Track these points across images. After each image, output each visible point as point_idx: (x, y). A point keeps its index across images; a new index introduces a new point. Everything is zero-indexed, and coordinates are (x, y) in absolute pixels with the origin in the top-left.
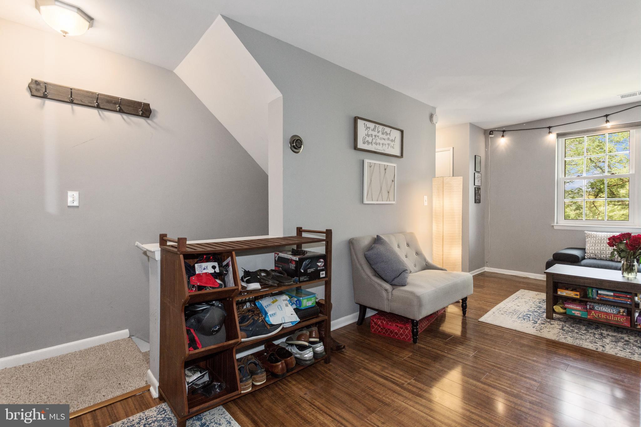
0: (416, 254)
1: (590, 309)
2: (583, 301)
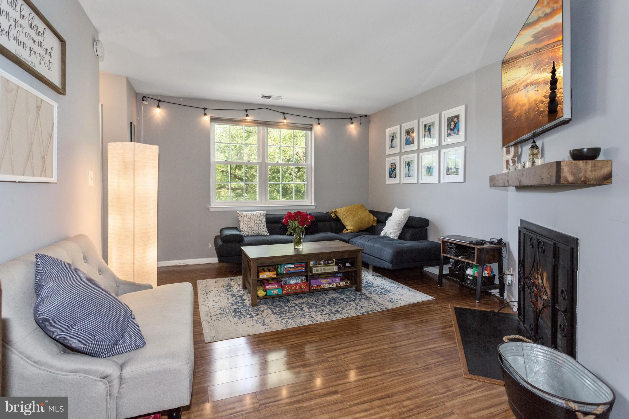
0: (99, 273)
1: (284, 284)
2: (277, 280)
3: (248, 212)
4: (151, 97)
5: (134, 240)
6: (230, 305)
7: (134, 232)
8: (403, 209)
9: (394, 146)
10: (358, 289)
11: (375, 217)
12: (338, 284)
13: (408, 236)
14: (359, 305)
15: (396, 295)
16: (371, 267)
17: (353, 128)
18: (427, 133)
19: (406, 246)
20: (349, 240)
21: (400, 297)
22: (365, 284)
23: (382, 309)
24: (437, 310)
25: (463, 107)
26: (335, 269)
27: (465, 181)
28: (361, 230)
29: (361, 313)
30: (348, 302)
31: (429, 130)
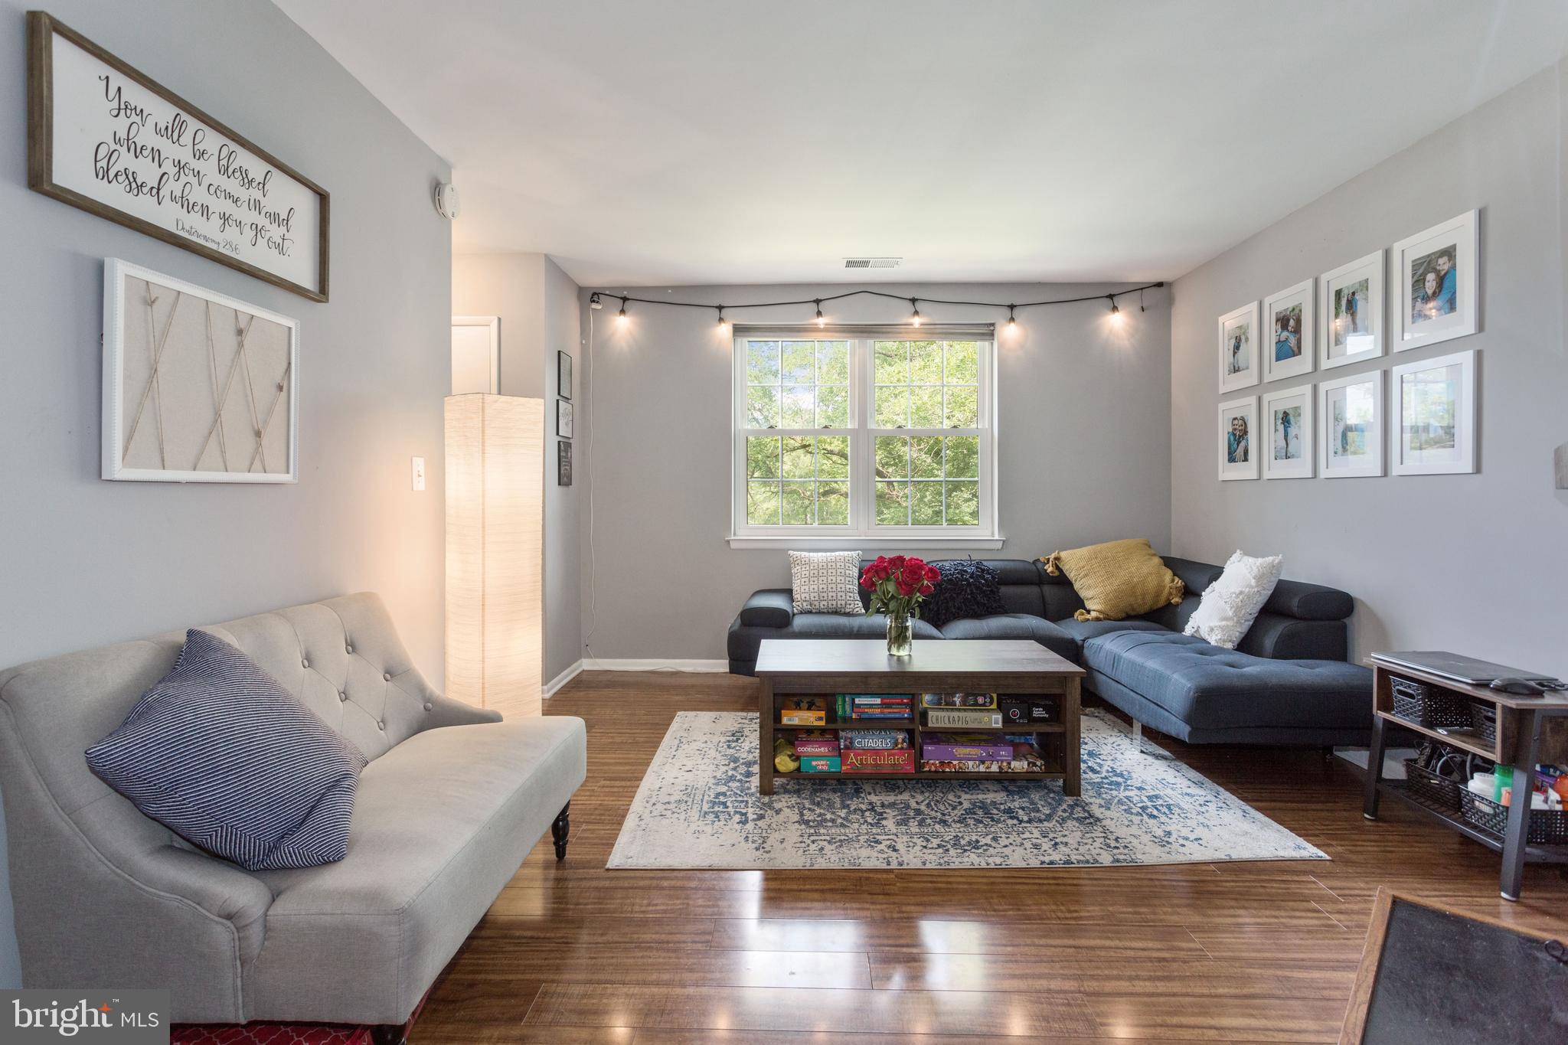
0: (388, 676)
1: (847, 748)
2: (830, 733)
3: (815, 554)
4: (607, 292)
5: (483, 609)
6: (713, 781)
7: (483, 591)
8: (1255, 555)
9: (1241, 366)
10: (1072, 788)
11: (1177, 579)
12: (1005, 764)
13: (1269, 641)
14: (1051, 835)
15: (1192, 823)
16: (1137, 727)
17: (1117, 323)
18: (1344, 317)
19: (1243, 675)
20: (1084, 641)
21: (1200, 832)
22: (1103, 776)
23: (1118, 861)
24: (1320, 899)
25: (1470, 218)
26: (995, 721)
27: (1478, 469)
28: (1133, 613)
29: (1043, 863)
30: (1021, 822)
31: (1351, 306)
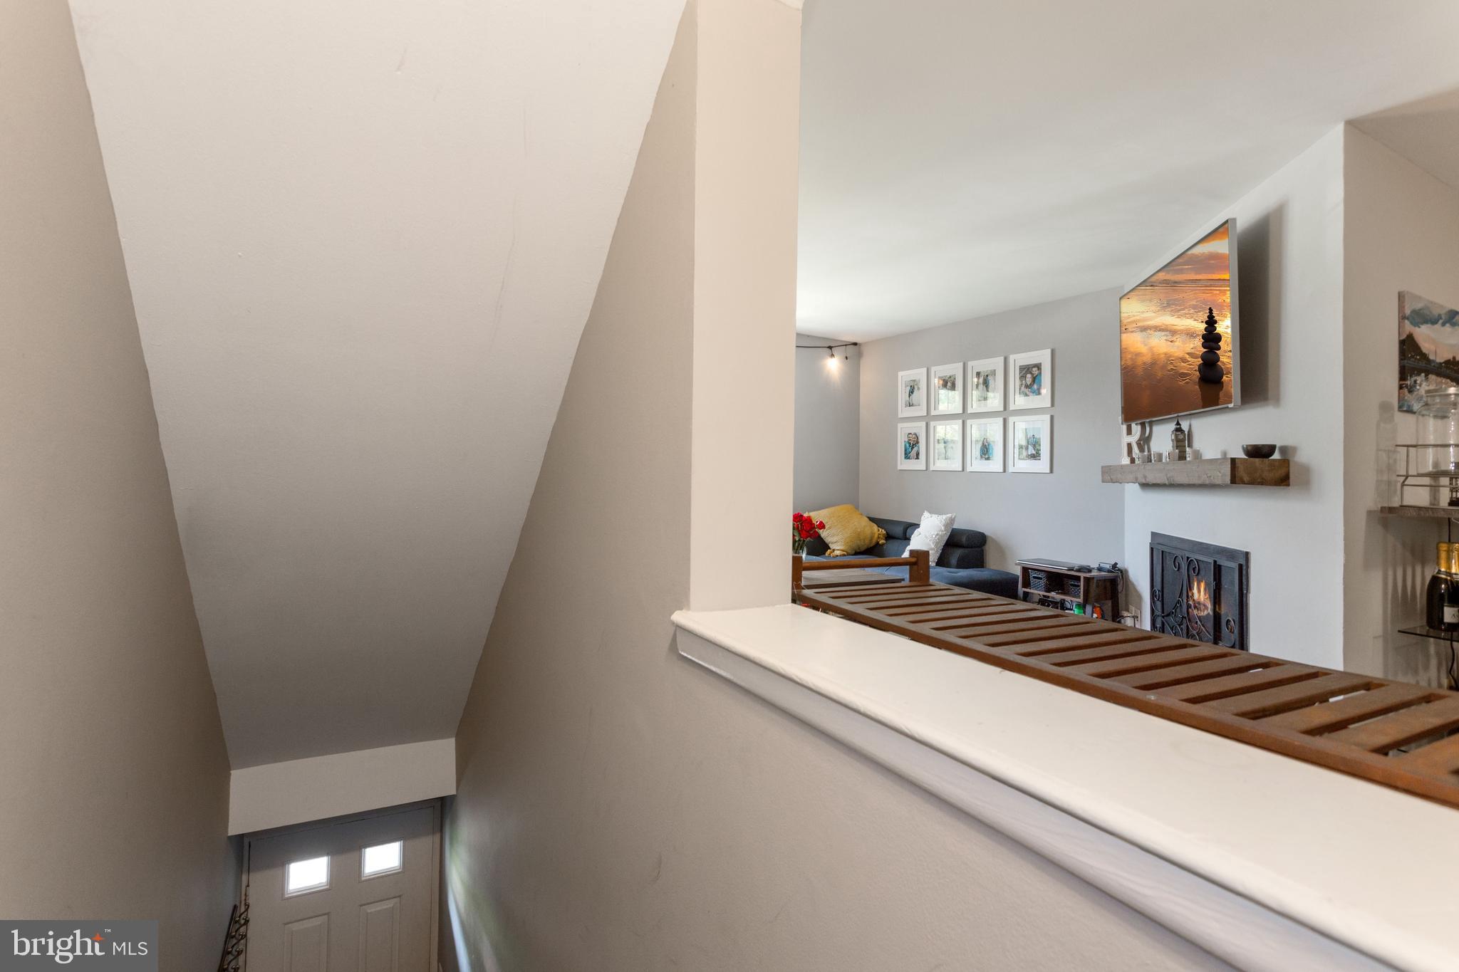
8: (939, 514)
9: (914, 403)
11: (880, 530)
18: (981, 386)
25: (1048, 352)
27: (1051, 471)
28: (858, 551)
31: (986, 383)
